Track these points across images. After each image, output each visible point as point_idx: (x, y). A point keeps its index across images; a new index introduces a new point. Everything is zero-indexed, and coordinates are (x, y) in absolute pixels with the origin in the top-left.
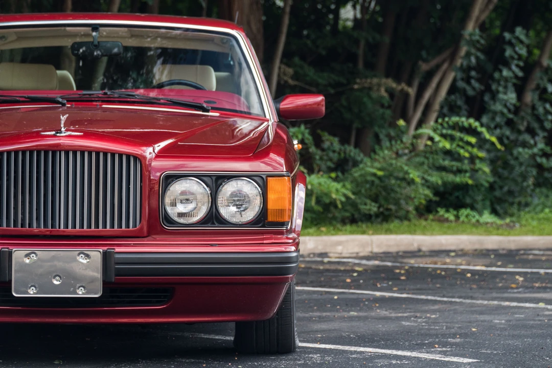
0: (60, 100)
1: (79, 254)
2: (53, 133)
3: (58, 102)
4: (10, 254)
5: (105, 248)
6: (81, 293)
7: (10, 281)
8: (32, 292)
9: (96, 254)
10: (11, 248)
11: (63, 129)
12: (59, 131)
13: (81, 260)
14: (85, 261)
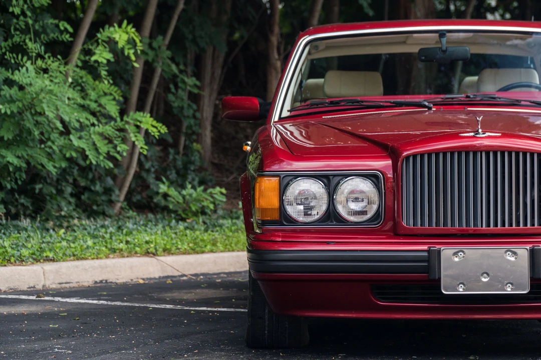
0: (427, 104)
1: (506, 252)
2: (472, 134)
3: (425, 106)
4: (439, 252)
5: (531, 246)
6: (509, 290)
7: (440, 279)
8: (461, 290)
9: (523, 252)
10: (438, 247)
11: (480, 131)
12: (477, 132)
13: (509, 258)
14: (513, 259)
